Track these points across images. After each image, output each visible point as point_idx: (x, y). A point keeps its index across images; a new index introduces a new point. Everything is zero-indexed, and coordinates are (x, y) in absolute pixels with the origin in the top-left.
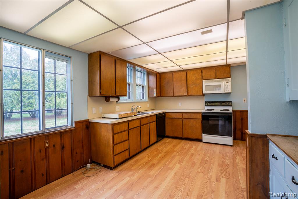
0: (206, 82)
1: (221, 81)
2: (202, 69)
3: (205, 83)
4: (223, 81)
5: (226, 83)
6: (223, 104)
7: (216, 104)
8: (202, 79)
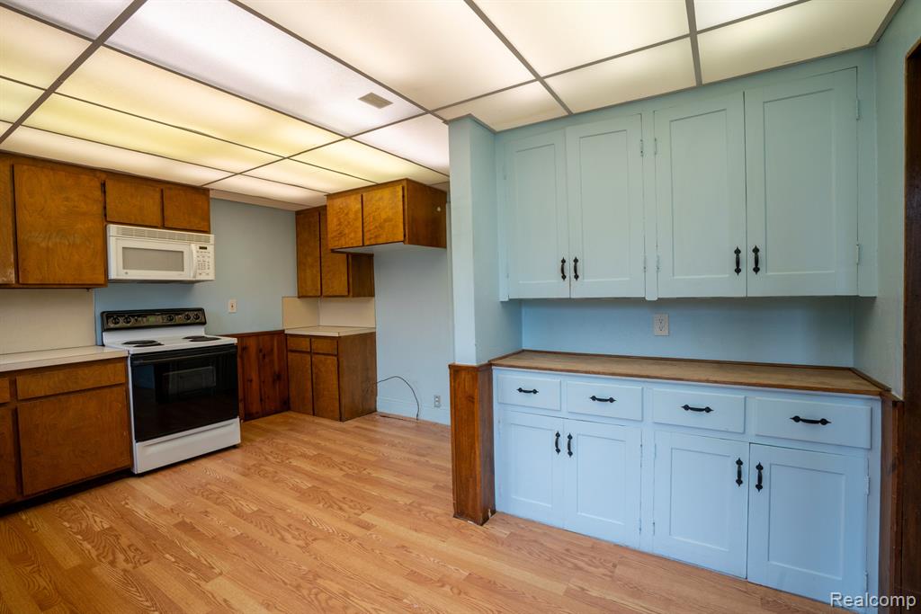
0: (125, 234)
1: (181, 239)
2: (103, 176)
3: (119, 240)
4: (191, 240)
5: (201, 248)
6: (179, 318)
7: (152, 320)
8: (106, 219)
